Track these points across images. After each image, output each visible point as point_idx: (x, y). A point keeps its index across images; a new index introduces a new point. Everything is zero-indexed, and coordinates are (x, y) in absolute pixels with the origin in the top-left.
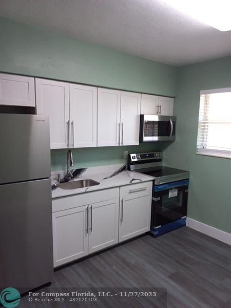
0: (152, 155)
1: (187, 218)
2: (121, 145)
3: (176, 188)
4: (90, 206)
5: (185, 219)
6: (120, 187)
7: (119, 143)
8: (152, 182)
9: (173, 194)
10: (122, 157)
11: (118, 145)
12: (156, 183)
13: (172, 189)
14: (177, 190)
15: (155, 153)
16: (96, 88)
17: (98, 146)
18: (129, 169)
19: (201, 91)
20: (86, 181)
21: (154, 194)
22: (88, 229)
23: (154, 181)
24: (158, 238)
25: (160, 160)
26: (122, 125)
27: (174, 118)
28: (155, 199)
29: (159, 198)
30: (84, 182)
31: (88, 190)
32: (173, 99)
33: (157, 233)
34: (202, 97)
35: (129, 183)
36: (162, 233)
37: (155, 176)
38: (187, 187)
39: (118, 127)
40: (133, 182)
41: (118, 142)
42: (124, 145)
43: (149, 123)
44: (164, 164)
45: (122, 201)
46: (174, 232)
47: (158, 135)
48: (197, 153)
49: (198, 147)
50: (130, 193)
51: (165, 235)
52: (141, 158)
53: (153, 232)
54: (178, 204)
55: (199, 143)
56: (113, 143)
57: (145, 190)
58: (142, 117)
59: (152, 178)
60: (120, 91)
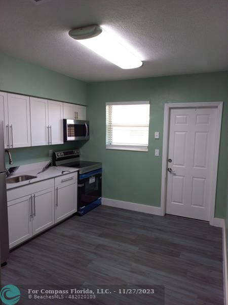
0: (72, 153)
1: (102, 198)
2: (50, 144)
3: (94, 176)
4: (33, 195)
5: (101, 199)
6: (54, 178)
7: (49, 143)
8: (77, 173)
9: (92, 180)
10: (48, 155)
11: (47, 144)
12: (80, 173)
13: (91, 177)
14: (94, 178)
15: (74, 150)
16: (28, 97)
17: (32, 146)
18: (54, 165)
19: (106, 103)
20: (22, 177)
21: (79, 182)
22: (32, 215)
23: (78, 171)
24: (84, 216)
25: (78, 156)
26: (51, 128)
27: (88, 122)
28: (80, 186)
29: (83, 185)
30: (20, 178)
31: (31, 182)
32: (85, 107)
33: (82, 212)
34: (107, 107)
35: (61, 174)
36: (86, 212)
37: (79, 167)
38: (101, 175)
39: (47, 129)
40: (64, 173)
41: (47, 142)
42: (53, 144)
43: (70, 126)
44: (81, 159)
45: (57, 189)
46: (94, 210)
47: (75, 136)
48: (107, 148)
49: (107, 144)
50: (62, 182)
51: (88, 213)
52: (64, 155)
53: (80, 212)
54: (95, 189)
55: (107, 141)
56: (43, 143)
57: (72, 179)
58: (65, 121)
59: (77, 169)
60: (47, 100)
